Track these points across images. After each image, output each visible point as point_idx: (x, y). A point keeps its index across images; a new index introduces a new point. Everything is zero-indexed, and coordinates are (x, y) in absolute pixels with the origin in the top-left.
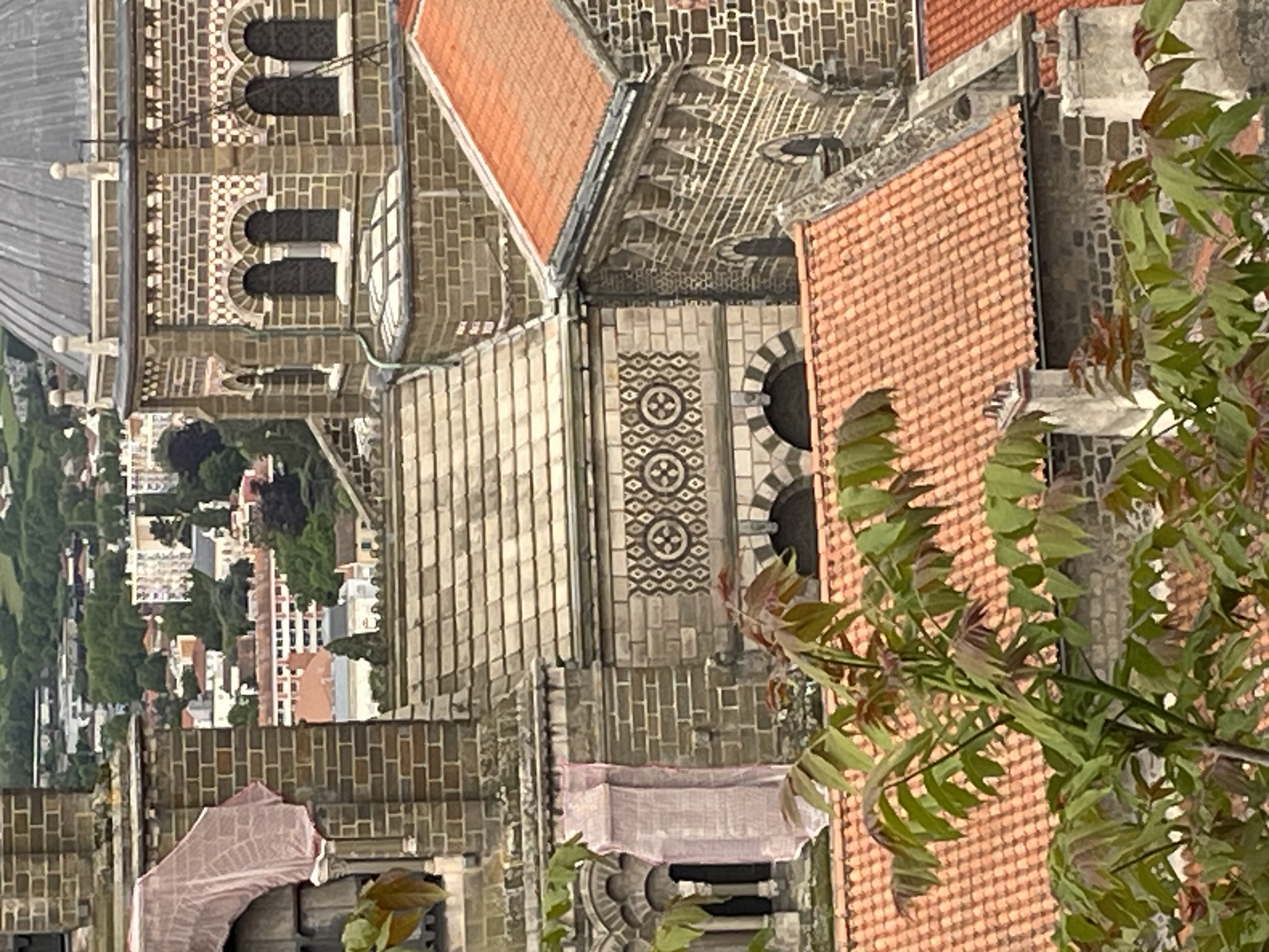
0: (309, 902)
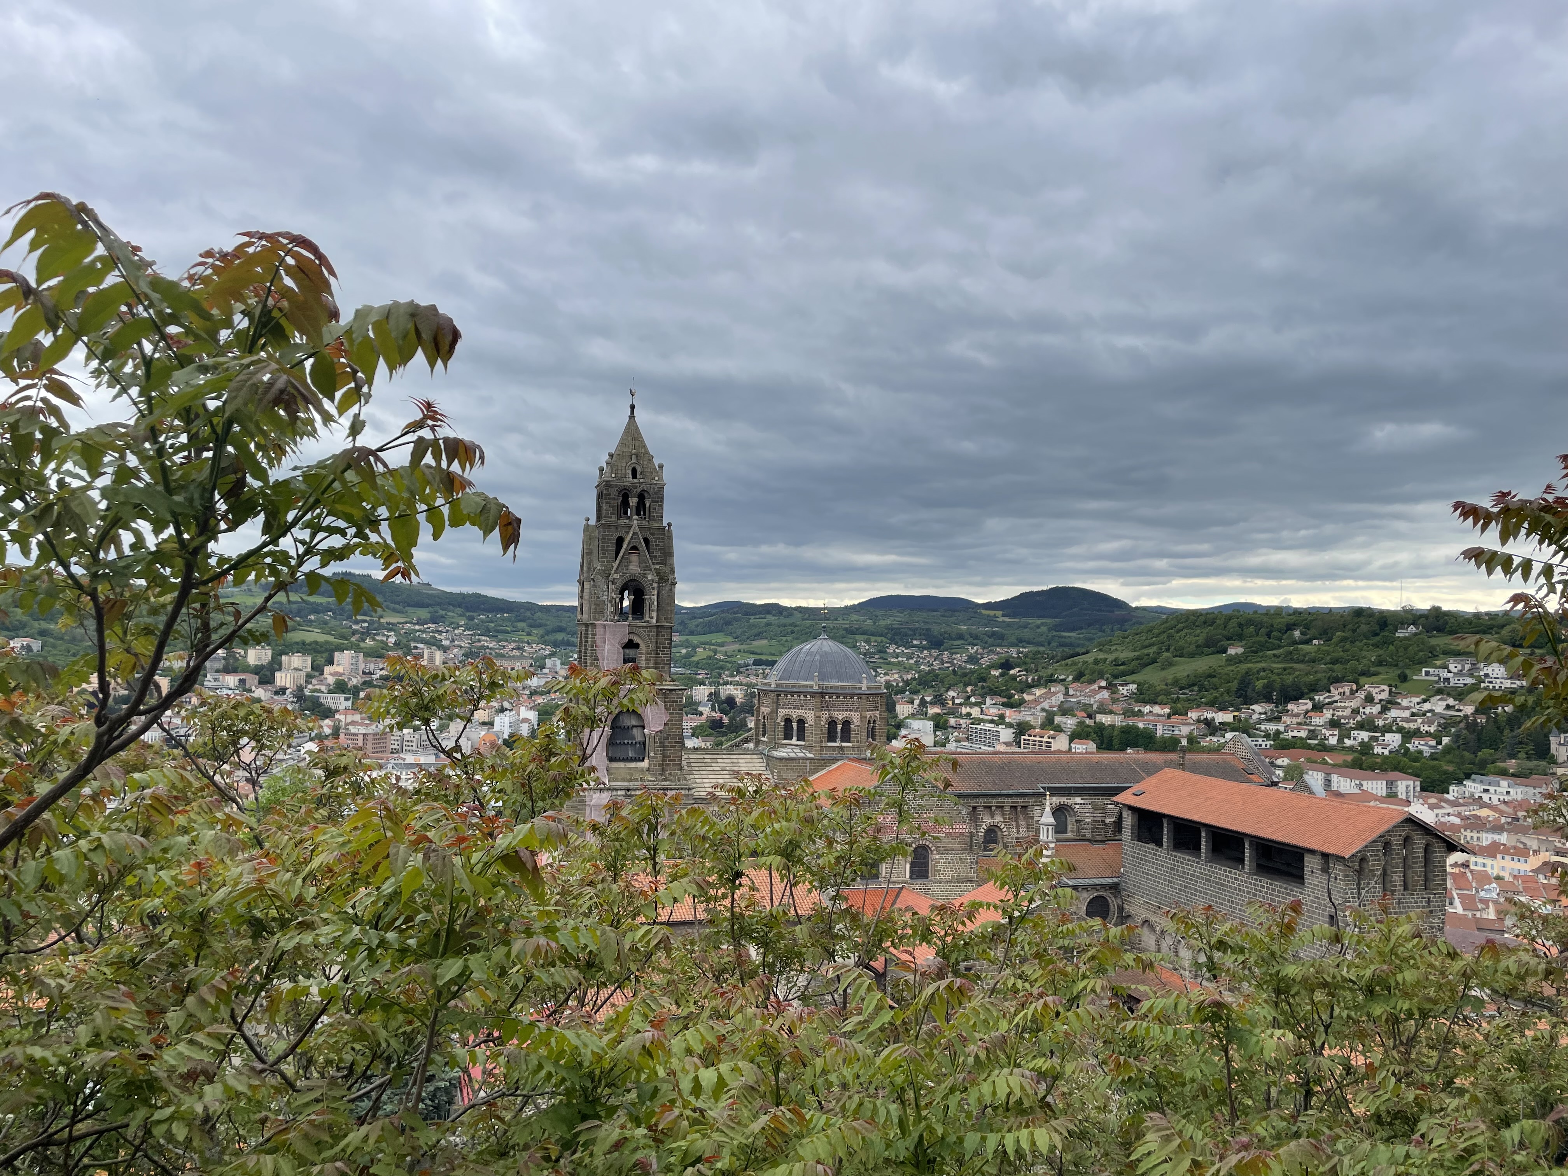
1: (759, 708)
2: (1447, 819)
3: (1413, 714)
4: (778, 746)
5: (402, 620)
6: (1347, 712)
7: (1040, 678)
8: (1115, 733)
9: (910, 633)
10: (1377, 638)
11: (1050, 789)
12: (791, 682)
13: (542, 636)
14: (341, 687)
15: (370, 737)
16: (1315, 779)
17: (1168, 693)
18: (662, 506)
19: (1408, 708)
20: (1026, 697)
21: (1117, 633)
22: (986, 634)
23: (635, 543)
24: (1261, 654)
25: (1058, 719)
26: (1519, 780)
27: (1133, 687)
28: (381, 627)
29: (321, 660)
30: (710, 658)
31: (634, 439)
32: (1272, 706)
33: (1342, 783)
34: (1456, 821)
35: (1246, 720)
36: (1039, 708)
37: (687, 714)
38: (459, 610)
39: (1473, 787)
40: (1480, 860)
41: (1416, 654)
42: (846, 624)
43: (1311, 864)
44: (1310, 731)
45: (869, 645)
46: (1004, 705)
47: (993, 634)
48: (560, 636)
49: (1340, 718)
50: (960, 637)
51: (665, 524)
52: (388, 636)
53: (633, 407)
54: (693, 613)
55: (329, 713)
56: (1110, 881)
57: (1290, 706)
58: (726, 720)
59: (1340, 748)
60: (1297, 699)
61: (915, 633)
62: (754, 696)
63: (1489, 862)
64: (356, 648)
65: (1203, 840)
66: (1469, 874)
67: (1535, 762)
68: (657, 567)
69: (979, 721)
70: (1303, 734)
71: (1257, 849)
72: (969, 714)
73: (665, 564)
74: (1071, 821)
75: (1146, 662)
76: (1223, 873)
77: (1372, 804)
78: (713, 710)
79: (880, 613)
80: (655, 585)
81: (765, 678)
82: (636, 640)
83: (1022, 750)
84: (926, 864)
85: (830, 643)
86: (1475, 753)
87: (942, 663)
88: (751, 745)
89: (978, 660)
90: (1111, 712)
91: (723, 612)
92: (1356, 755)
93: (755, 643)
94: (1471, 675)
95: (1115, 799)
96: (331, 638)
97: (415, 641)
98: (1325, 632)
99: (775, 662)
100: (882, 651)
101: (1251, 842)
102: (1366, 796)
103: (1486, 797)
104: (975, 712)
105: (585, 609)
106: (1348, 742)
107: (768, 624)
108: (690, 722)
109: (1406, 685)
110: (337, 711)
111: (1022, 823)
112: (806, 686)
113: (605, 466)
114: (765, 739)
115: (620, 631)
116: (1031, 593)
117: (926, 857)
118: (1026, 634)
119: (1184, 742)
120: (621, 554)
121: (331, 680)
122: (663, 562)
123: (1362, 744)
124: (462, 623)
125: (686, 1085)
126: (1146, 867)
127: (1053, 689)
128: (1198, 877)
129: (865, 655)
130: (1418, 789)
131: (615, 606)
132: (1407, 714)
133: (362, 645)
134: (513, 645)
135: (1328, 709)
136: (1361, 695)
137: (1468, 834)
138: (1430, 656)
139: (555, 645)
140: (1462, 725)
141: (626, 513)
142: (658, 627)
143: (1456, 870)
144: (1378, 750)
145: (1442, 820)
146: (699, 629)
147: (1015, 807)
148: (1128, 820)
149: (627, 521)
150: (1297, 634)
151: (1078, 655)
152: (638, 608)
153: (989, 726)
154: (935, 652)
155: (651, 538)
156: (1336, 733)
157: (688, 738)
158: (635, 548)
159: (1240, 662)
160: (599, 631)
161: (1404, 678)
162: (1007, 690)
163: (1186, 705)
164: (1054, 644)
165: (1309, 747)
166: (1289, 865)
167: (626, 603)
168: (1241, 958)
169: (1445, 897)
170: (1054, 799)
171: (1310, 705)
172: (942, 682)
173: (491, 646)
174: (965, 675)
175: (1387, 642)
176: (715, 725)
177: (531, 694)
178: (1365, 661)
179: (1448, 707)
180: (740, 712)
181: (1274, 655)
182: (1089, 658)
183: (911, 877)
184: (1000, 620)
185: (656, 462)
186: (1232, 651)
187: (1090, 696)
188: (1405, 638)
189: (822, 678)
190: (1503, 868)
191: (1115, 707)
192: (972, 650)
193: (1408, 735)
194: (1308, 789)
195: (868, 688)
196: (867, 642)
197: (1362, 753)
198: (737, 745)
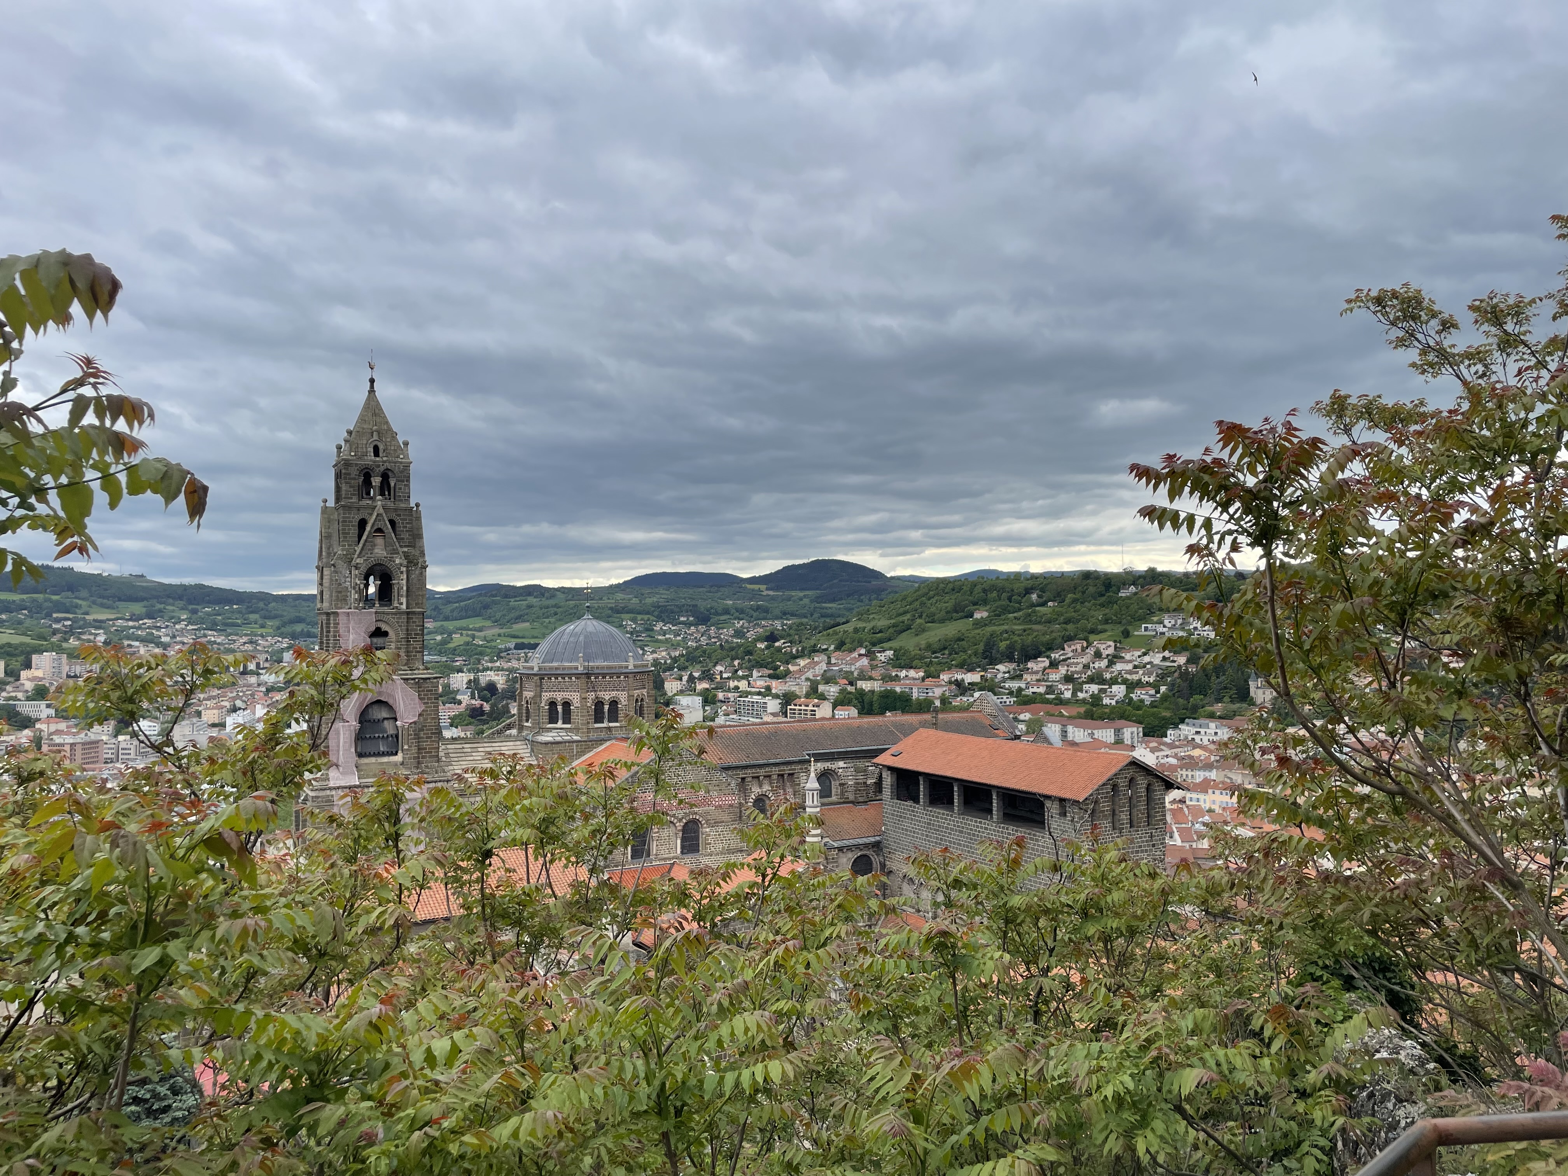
0: (391, 721)
1: (521, 693)
2: (1166, 760)
3: (1135, 667)
4: (542, 730)
5: (113, 616)
6: (1079, 668)
7: (803, 649)
8: (875, 699)
9: (677, 610)
10: (1103, 599)
11: (814, 755)
12: (555, 664)
13: (278, 628)
14: (40, 693)
15: (78, 748)
16: (1052, 730)
17: (922, 658)
18: (408, 486)
19: (1130, 661)
20: (791, 668)
21: (874, 602)
22: (751, 608)
23: (379, 525)
24: (1003, 617)
25: (821, 688)
26: (1225, 722)
27: (890, 653)
28: (87, 625)
29: (15, 664)
30: (467, 644)
31: (375, 414)
32: (1014, 665)
33: (1077, 733)
34: (1173, 761)
35: (992, 679)
36: (803, 678)
37: (444, 704)
38: (181, 603)
39: (1187, 730)
40: (1194, 796)
41: (1136, 612)
42: (611, 603)
43: (1052, 808)
44: (1047, 687)
45: (635, 623)
46: (771, 676)
47: (758, 608)
48: (298, 628)
49: (1073, 673)
50: (726, 611)
51: (412, 504)
52: (96, 635)
53: (372, 381)
54: (448, 597)
55: (27, 723)
56: (872, 839)
57: (1030, 665)
58: (487, 707)
59: (1074, 701)
60: (1036, 657)
61: (681, 610)
62: (517, 681)
63: (1201, 796)
64: (59, 650)
65: (956, 794)
66: (1186, 809)
67: (1238, 705)
68: (406, 549)
69: (747, 694)
70: (1042, 690)
71: (1003, 800)
72: (737, 688)
73: (414, 547)
74: (835, 784)
75: (902, 629)
76: (973, 823)
77: (1103, 750)
78: (473, 697)
79: (646, 591)
80: (404, 569)
81: (526, 661)
82: (384, 627)
83: (789, 719)
84: (697, 838)
85: (595, 622)
86: (1188, 700)
87: (710, 638)
88: (514, 732)
89: (744, 634)
90: (871, 678)
91: (480, 595)
92: (1088, 706)
93: (516, 627)
94: (1183, 629)
95: (875, 760)
96: (27, 640)
97: (128, 638)
98: (1059, 594)
99: (537, 645)
100: (649, 629)
101: (998, 793)
102: (1097, 744)
103: (1197, 738)
104: (743, 685)
105: (326, 596)
106: (1081, 695)
107: (530, 607)
108: (446, 712)
109: (1128, 640)
110: (38, 720)
111: (790, 790)
112: (570, 668)
113: (343, 444)
114: (528, 724)
115: (368, 619)
116: (793, 567)
117: (697, 831)
118: (790, 606)
119: (938, 703)
120: (364, 537)
121: (29, 686)
122: (412, 545)
123: (1092, 696)
124: (185, 617)
125: (417, 1057)
126: (906, 824)
127: (816, 659)
128: (952, 829)
129: (632, 633)
130: (1141, 734)
131: (360, 592)
132: (1130, 667)
133: (65, 645)
134: (245, 639)
135: (1063, 666)
136: (1091, 651)
137: (1184, 772)
138: (1148, 612)
139: (294, 636)
140: (1176, 675)
141: (368, 493)
142: (408, 613)
143: (1175, 806)
144: (1106, 701)
145: (1162, 761)
146: (455, 614)
147: (782, 775)
148: (888, 779)
149: (370, 502)
150: (1034, 597)
151: (838, 625)
152: (385, 593)
153: (756, 698)
154: (702, 628)
155: (397, 520)
156: (1070, 687)
157: (446, 728)
158: (379, 530)
159: (986, 625)
160: (342, 619)
161: (1126, 634)
162: (773, 662)
163: (939, 668)
164: (816, 615)
165: (1048, 702)
166: (1032, 812)
167: (372, 590)
168: (973, 894)
169: (1165, 831)
170: (819, 764)
171: (1047, 663)
172: (709, 657)
173: (219, 640)
174: (732, 649)
175: (1110, 603)
176: (475, 714)
177: (269, 690)
178: (1093, 620)
179: (1164, 659)
180: (503, 699)
181: (1015, 618)
182: (849, 627)
183: (682, 853)
184: (765, 593)
185: (401, 440)
186: (977, 615)
187: (851, 664)
188: (1128, 598)
189: (587, 658)
190: (1214, 802)
191: (875, 674)
192: (738, 625)
193: (1132, 686)
194: (1046, 740)
195: (635, 666)
196: (634, 620)
197: (1093, 705)
198: (500, 732)
